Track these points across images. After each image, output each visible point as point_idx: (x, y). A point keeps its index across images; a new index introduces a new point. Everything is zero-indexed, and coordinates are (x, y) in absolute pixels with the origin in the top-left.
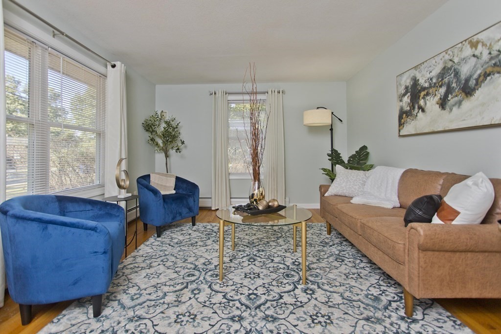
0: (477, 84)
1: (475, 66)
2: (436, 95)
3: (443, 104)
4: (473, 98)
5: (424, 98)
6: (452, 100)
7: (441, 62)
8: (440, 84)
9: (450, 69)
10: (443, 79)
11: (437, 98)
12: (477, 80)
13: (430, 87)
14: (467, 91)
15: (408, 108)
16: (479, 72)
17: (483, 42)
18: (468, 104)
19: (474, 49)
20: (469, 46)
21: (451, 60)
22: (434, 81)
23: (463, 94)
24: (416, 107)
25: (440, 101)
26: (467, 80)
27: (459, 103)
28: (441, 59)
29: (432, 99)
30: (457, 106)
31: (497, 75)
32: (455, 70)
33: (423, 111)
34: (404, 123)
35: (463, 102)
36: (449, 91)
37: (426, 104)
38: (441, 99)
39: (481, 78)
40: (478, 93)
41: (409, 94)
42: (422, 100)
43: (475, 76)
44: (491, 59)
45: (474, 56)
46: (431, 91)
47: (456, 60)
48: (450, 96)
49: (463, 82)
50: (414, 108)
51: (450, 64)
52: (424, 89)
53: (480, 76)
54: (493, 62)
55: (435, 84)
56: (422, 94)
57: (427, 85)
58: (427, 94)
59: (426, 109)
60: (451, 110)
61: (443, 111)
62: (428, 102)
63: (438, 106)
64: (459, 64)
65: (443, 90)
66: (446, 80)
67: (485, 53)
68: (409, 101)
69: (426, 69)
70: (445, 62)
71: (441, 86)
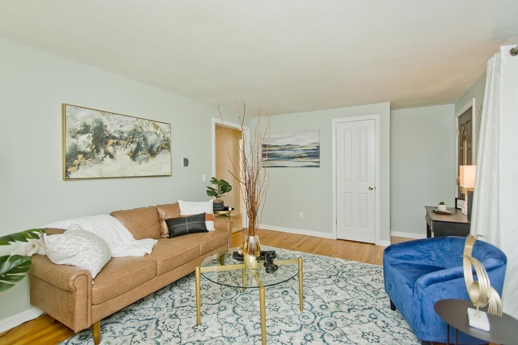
0: (157, 151)
1: (156, 140)
2: (127, 147)
3: (134, 156)
4: (155, 158)
5: (113, 145)
6: (140, 155)
7: (132, 124)
8: (131, 140)
9: (140, 133)
10: (133, 138)
11: (128, 150)
12: (158, 148)
13: (121, 138)
14: (152, 153)
15: (89, 150)
16: (158, 144)
17: (160, 129)
18: (152, 161)
19: (156, 129)
20: (153, 126)
21: (140, 127)
22: (125, 135)
23: (149, 154)
24: (102, 151)
25: (131, 154)
26: (152, 146)
27: (147, 160)
28: (133, 122)
29: (123, 149)
30: (145, 161)
31: (167, 150)
32: (143, 135)
33: (111, 157)
34: (79, 165)
35: (149, 159)
36: (139, 148)
37: (115, 152)
38: (132, 152)
39: (160, 149)
40: (158, 156)
41: (91, 135)
42: (111, 147)
43: (157, 146)
44: (164, 140)
45: (156, 133)
46: (121, 142)
47: (145, 130)
48: (140, 152)
49: (150, 146)
50: (98, 151)
51: (140, 130)
52: (114, 138)
53: (159, 147)
54: (165, 143)
55: (126, 138)
56: (111, 141)
57: (117, 135)
58: (117, 144)
59: (115, 156)
60: (140, 163)
61: (133, 162)
62: (117, 150)
63: (129, 157)
64: (146, 133)
65: (134, 146)
66: (137, 140)
67: (162, 136)
68: (91, 143)
69: (116, 121)
70: (135, 125)
71: (132, 142)
